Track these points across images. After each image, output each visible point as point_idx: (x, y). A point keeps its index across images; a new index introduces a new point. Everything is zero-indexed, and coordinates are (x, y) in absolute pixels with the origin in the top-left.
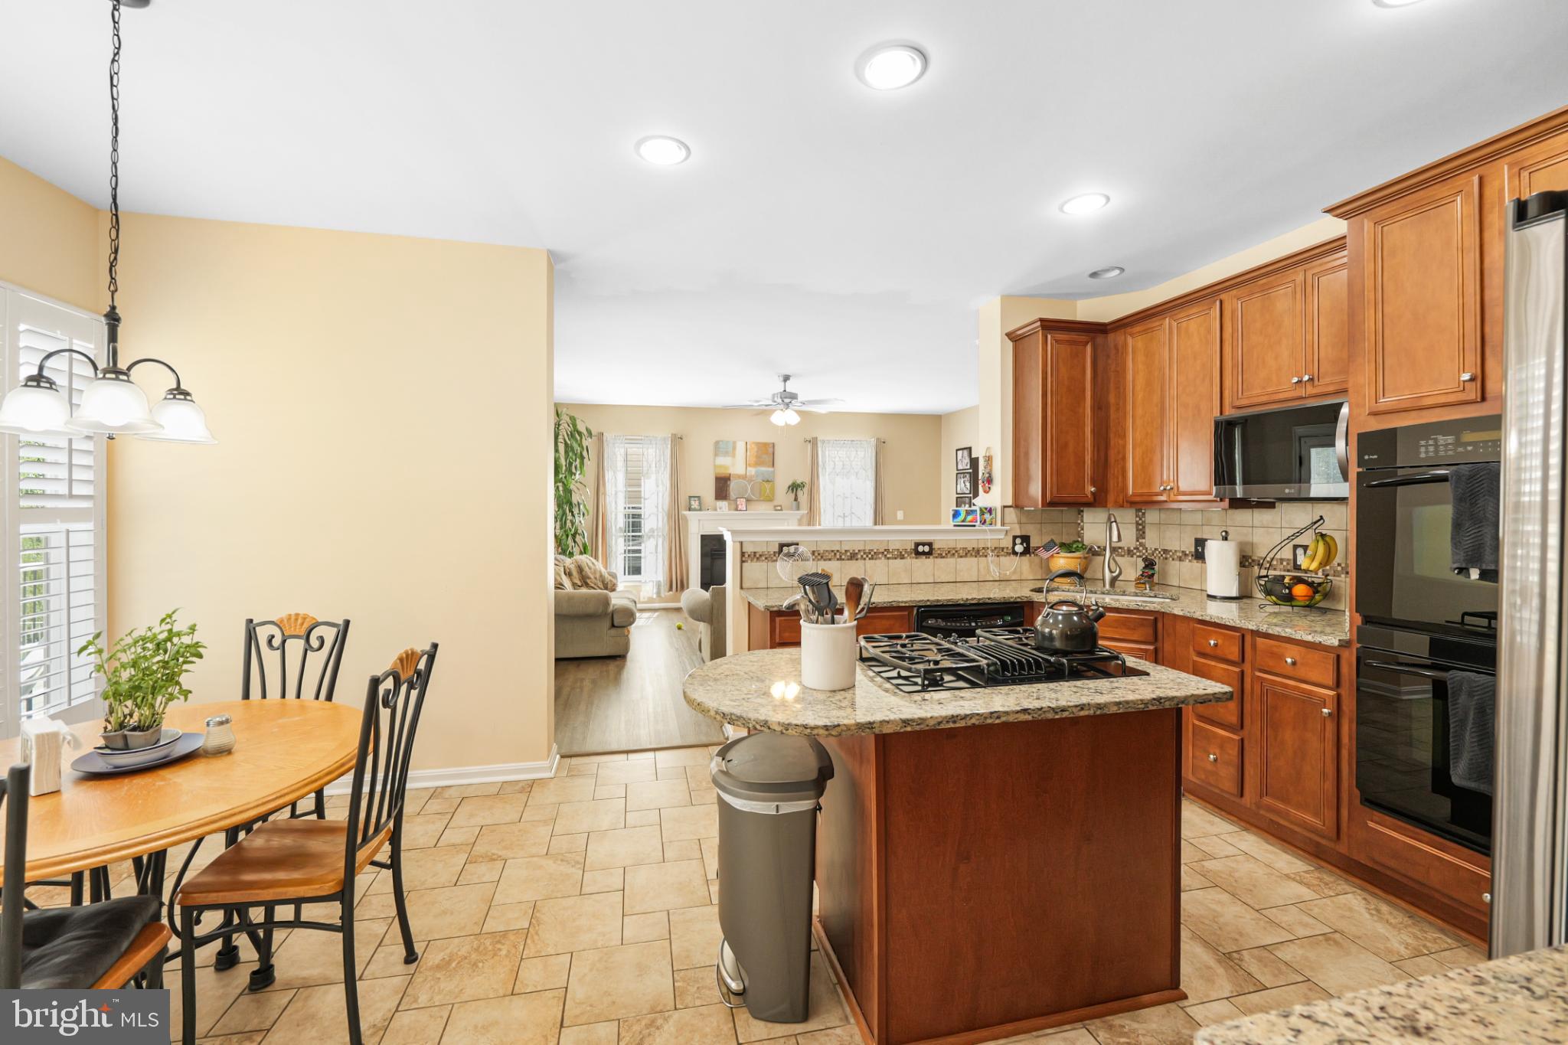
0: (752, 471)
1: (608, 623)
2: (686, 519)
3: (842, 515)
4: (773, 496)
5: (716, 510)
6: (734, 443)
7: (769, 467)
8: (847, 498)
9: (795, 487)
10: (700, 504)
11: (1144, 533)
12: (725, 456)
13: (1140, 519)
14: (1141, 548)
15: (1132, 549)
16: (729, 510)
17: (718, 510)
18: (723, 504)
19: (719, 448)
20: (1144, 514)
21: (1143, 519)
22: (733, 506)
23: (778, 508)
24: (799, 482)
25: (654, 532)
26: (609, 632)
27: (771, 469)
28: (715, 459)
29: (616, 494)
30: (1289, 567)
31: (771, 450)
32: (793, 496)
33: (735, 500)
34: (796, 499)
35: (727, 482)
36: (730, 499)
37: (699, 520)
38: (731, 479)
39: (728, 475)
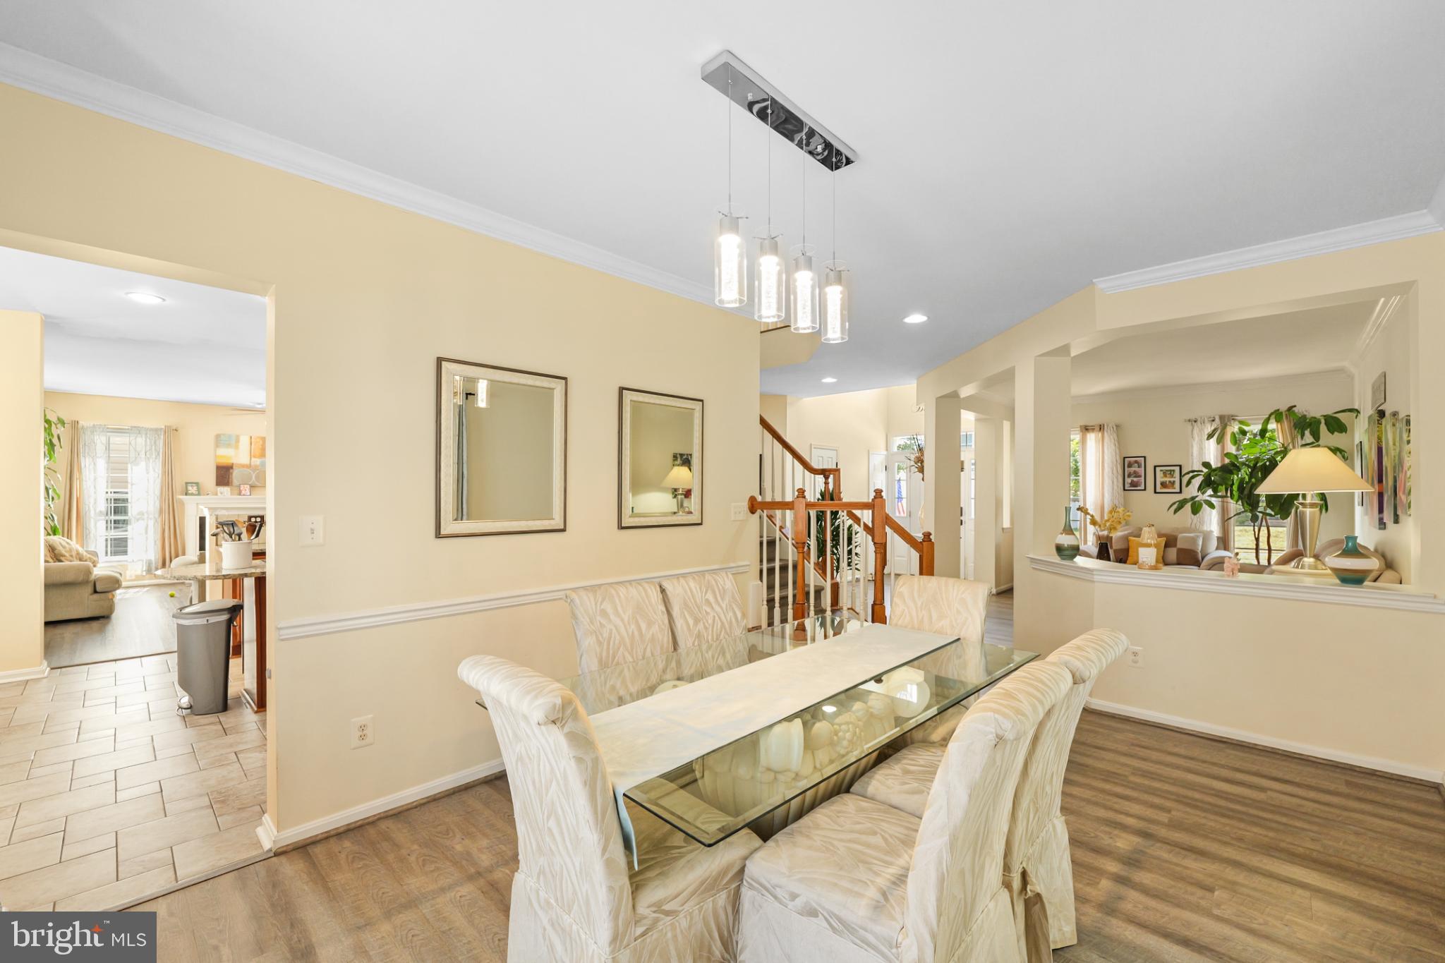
0: (257, 461)
1: (90, 589)
2: (182, 503)
5: (216, 494)
6: (238, 436)
10: (198, 490)
12: (227, 448)
16: (231, 495)
17: (219, 494)
18: (225, 490)
19: (219, 440)
22: (237, 492)
25: (143, 514)
26: (91, 597)
28: (215, 451)
29: (95, 479)
33: (239, 486)
35: (229, 470)
36: (232, 485)
37: (197, 504)
38: (234, 467)
39: (231, 465)
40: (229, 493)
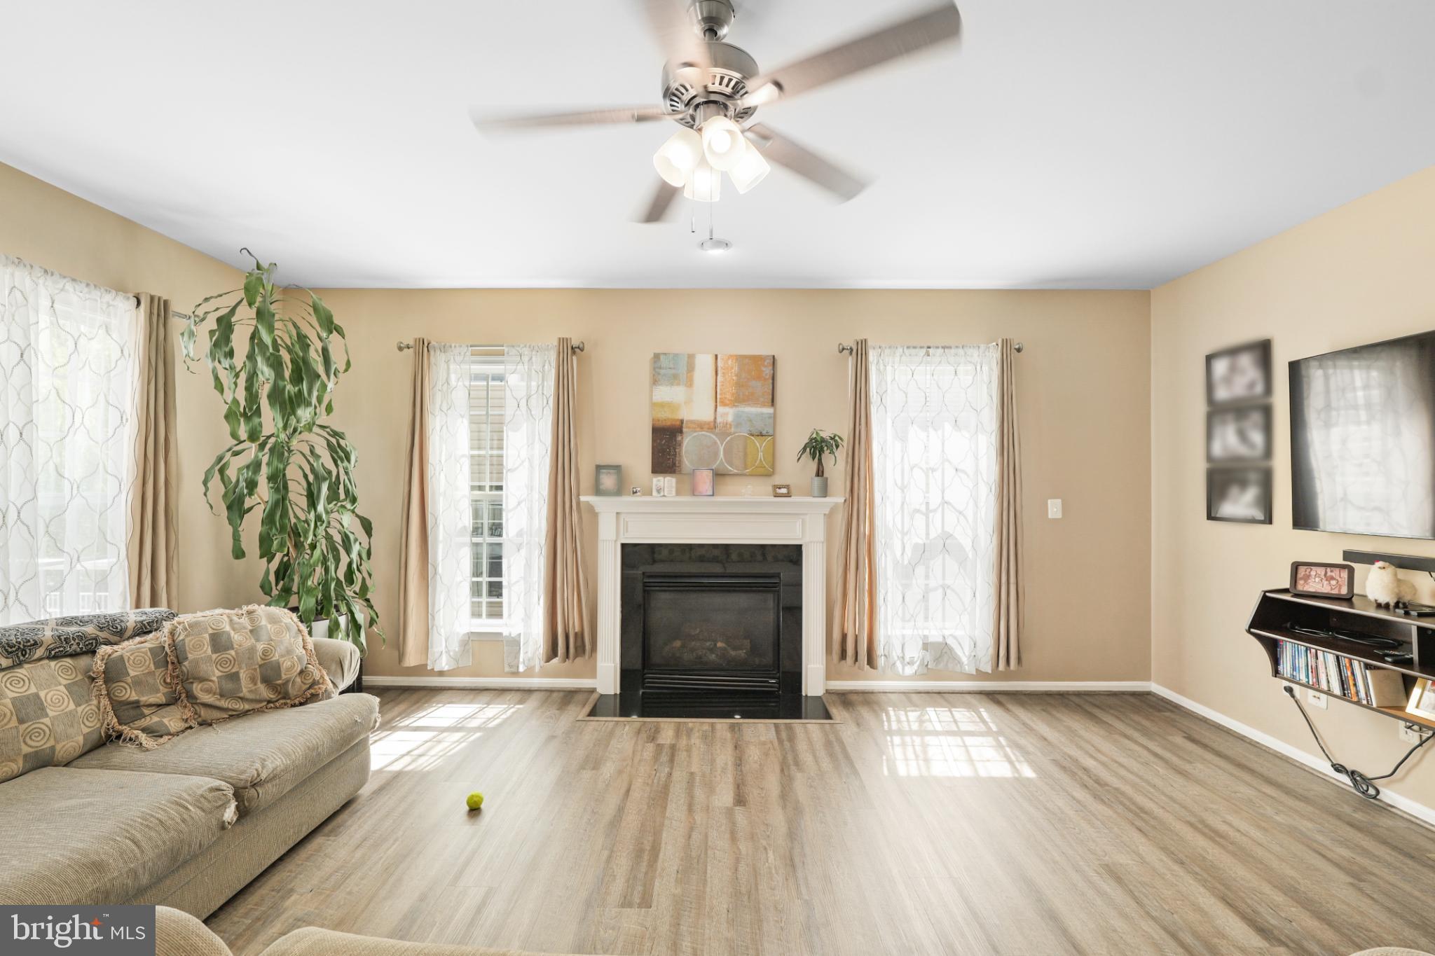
0: (727, 414)
2: (588, 513)
3: (923, 508)
4: (773, 468)
5: (651, 494)
6: (691, 357)
7: (763, 405)
8: (933, 470)
9: (817, 447)
10: (620, 482)
12: (672, 384)
16: (678, 493)
17: (655, 493)
18: (667, 482)
19: (660, 369)
22: (687, 487)
23: (783, 492)
24: (825, 435)
27: (771, 410)
28: (651, 391)
31: (767, 371)
32: (813, 466)
33: (692, 474)
34: (820, 472)
35: (675, 436)
36: (680, 472)
37: (617, 513)
38: (684, 430)
39: (678, 423)
40: (674, 493)
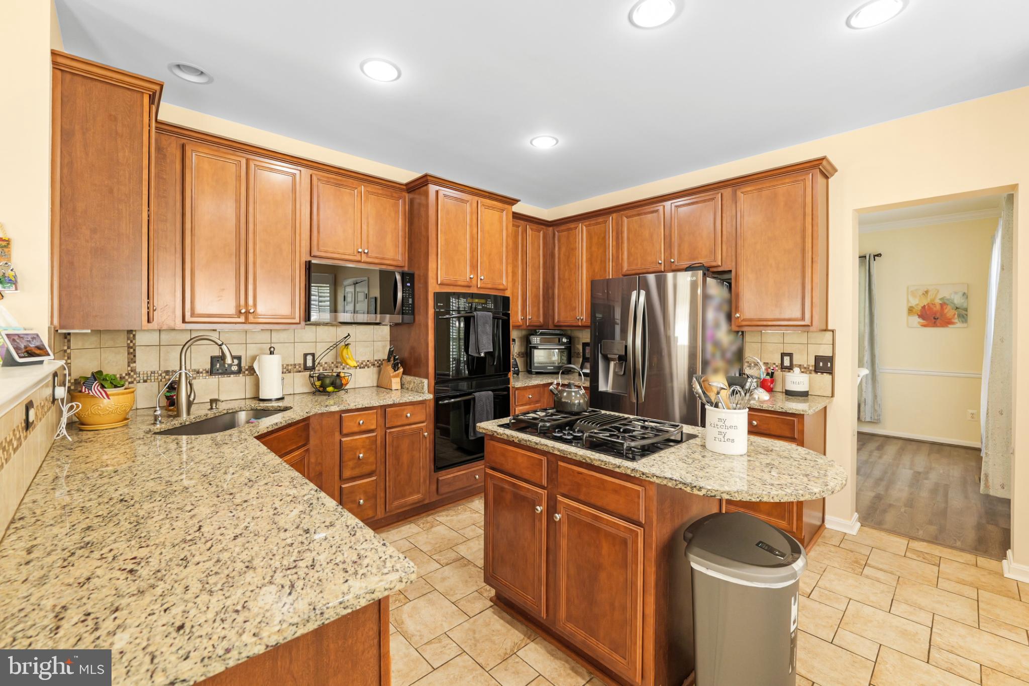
11: (135, 356)
13: (131, 342)
14: (132, 374)
15: (124, 375)
20: (134, 336)
21: (134, 342)
30: (300, 369)
